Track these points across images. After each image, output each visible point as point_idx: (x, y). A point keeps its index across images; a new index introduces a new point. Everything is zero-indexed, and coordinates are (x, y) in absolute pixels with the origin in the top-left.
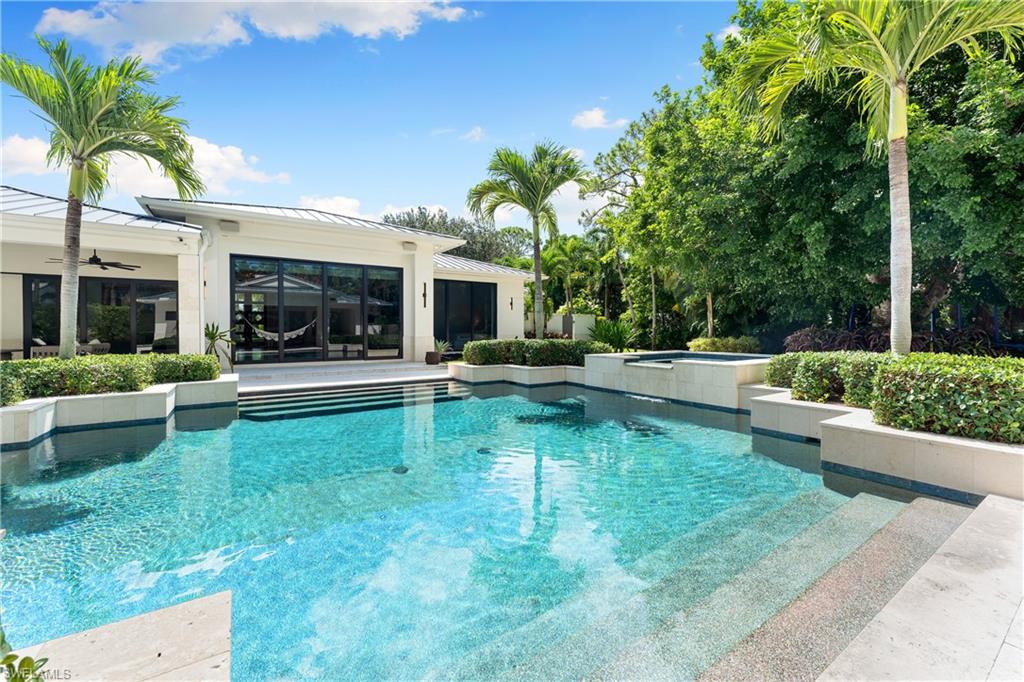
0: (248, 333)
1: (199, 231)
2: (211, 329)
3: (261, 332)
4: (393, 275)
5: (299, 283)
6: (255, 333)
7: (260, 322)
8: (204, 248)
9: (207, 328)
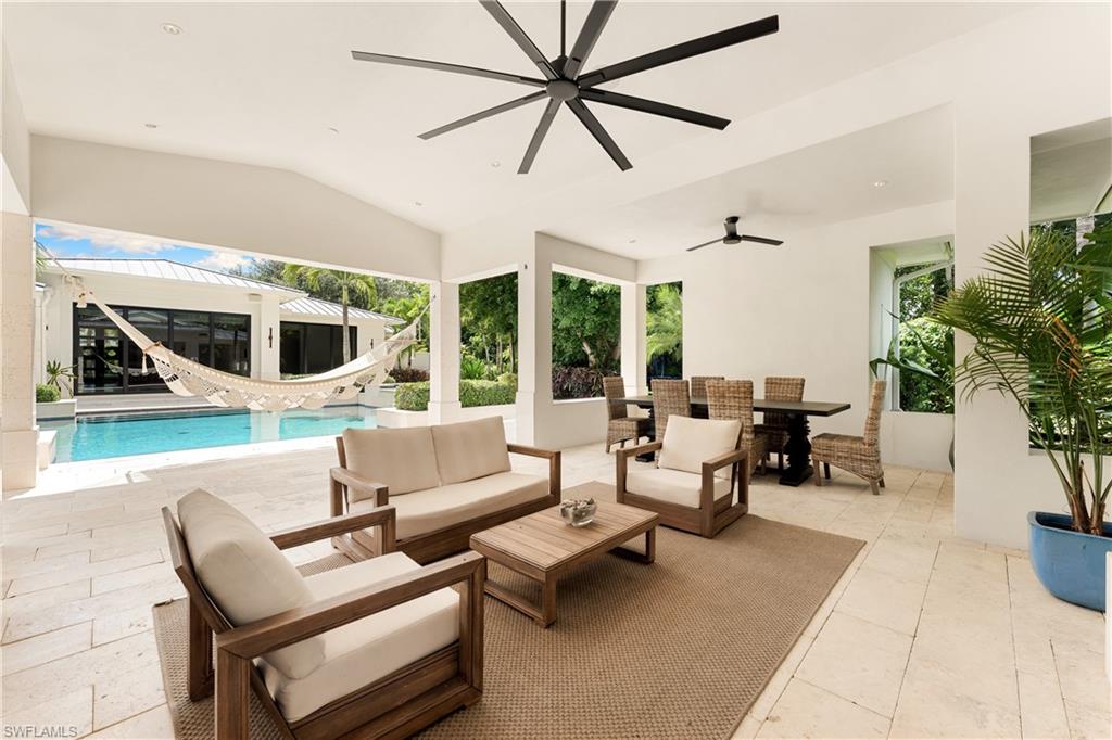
0: (101, 369)
1: (42, 289)
2: (52, 366)
3: (115, 368)
4: (241, 322)
5: (157, 318)
6: (108, 369)
7: (114, 358)
8: (46, 301)
9: (49, 364)
